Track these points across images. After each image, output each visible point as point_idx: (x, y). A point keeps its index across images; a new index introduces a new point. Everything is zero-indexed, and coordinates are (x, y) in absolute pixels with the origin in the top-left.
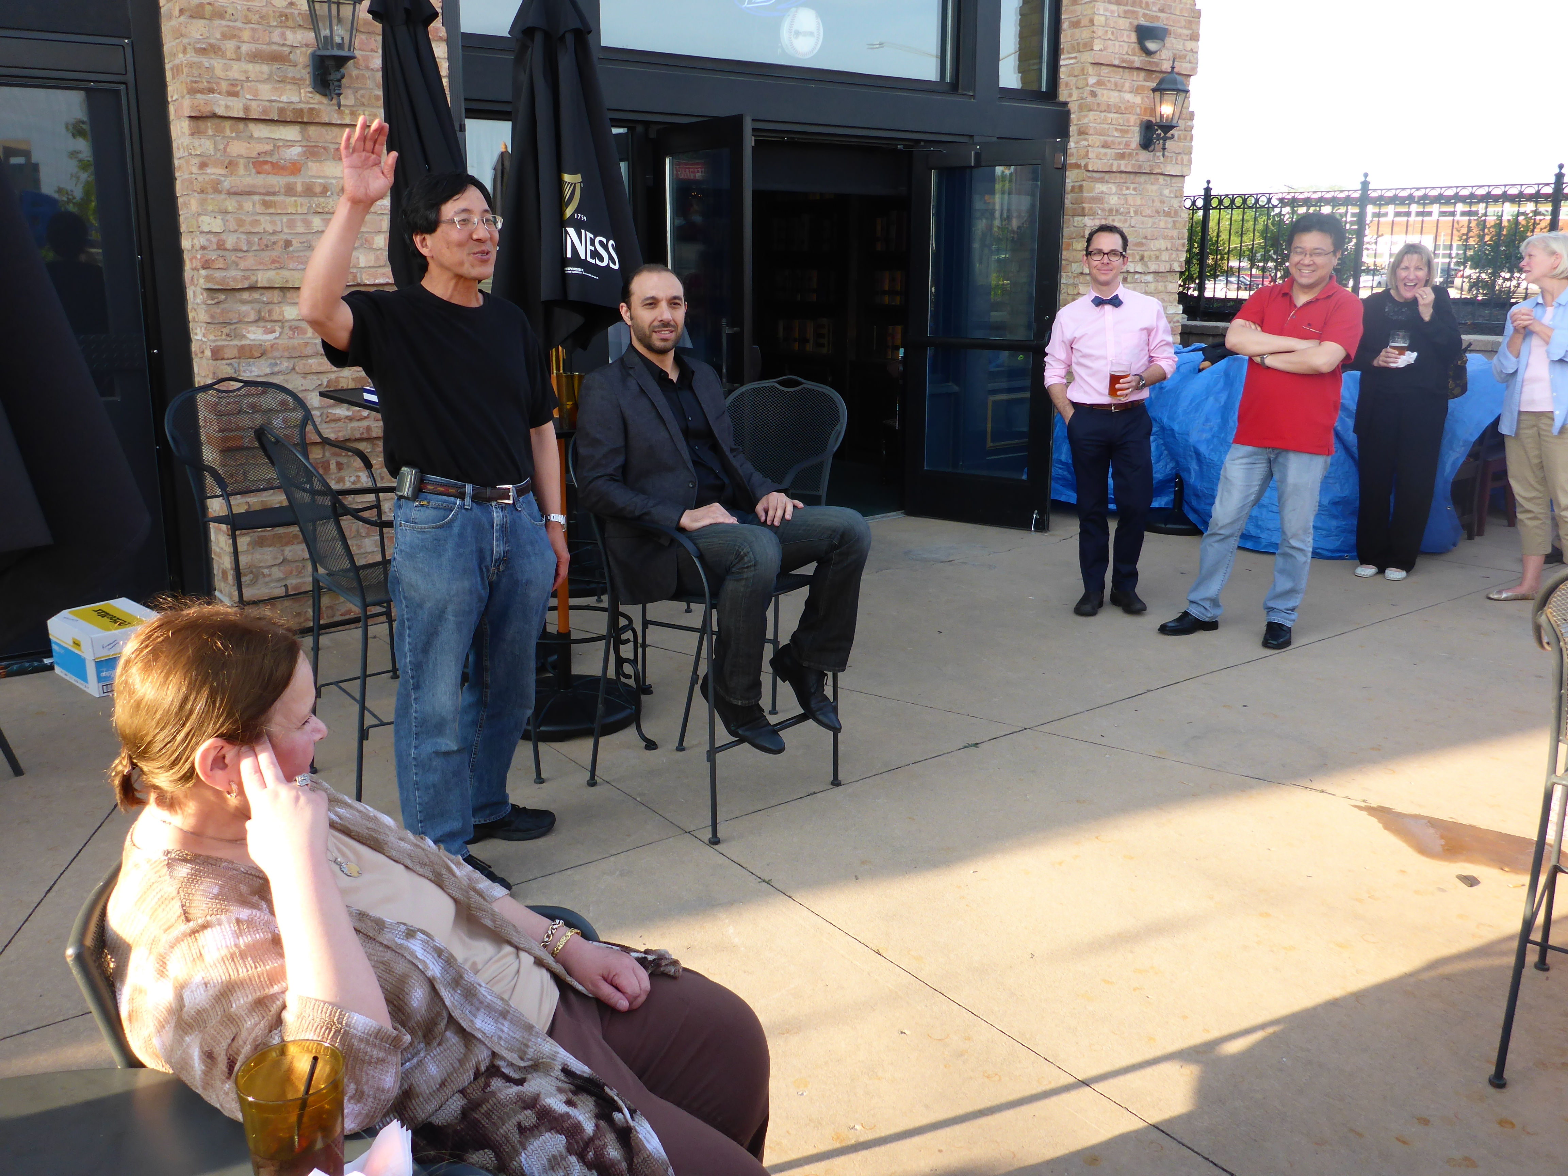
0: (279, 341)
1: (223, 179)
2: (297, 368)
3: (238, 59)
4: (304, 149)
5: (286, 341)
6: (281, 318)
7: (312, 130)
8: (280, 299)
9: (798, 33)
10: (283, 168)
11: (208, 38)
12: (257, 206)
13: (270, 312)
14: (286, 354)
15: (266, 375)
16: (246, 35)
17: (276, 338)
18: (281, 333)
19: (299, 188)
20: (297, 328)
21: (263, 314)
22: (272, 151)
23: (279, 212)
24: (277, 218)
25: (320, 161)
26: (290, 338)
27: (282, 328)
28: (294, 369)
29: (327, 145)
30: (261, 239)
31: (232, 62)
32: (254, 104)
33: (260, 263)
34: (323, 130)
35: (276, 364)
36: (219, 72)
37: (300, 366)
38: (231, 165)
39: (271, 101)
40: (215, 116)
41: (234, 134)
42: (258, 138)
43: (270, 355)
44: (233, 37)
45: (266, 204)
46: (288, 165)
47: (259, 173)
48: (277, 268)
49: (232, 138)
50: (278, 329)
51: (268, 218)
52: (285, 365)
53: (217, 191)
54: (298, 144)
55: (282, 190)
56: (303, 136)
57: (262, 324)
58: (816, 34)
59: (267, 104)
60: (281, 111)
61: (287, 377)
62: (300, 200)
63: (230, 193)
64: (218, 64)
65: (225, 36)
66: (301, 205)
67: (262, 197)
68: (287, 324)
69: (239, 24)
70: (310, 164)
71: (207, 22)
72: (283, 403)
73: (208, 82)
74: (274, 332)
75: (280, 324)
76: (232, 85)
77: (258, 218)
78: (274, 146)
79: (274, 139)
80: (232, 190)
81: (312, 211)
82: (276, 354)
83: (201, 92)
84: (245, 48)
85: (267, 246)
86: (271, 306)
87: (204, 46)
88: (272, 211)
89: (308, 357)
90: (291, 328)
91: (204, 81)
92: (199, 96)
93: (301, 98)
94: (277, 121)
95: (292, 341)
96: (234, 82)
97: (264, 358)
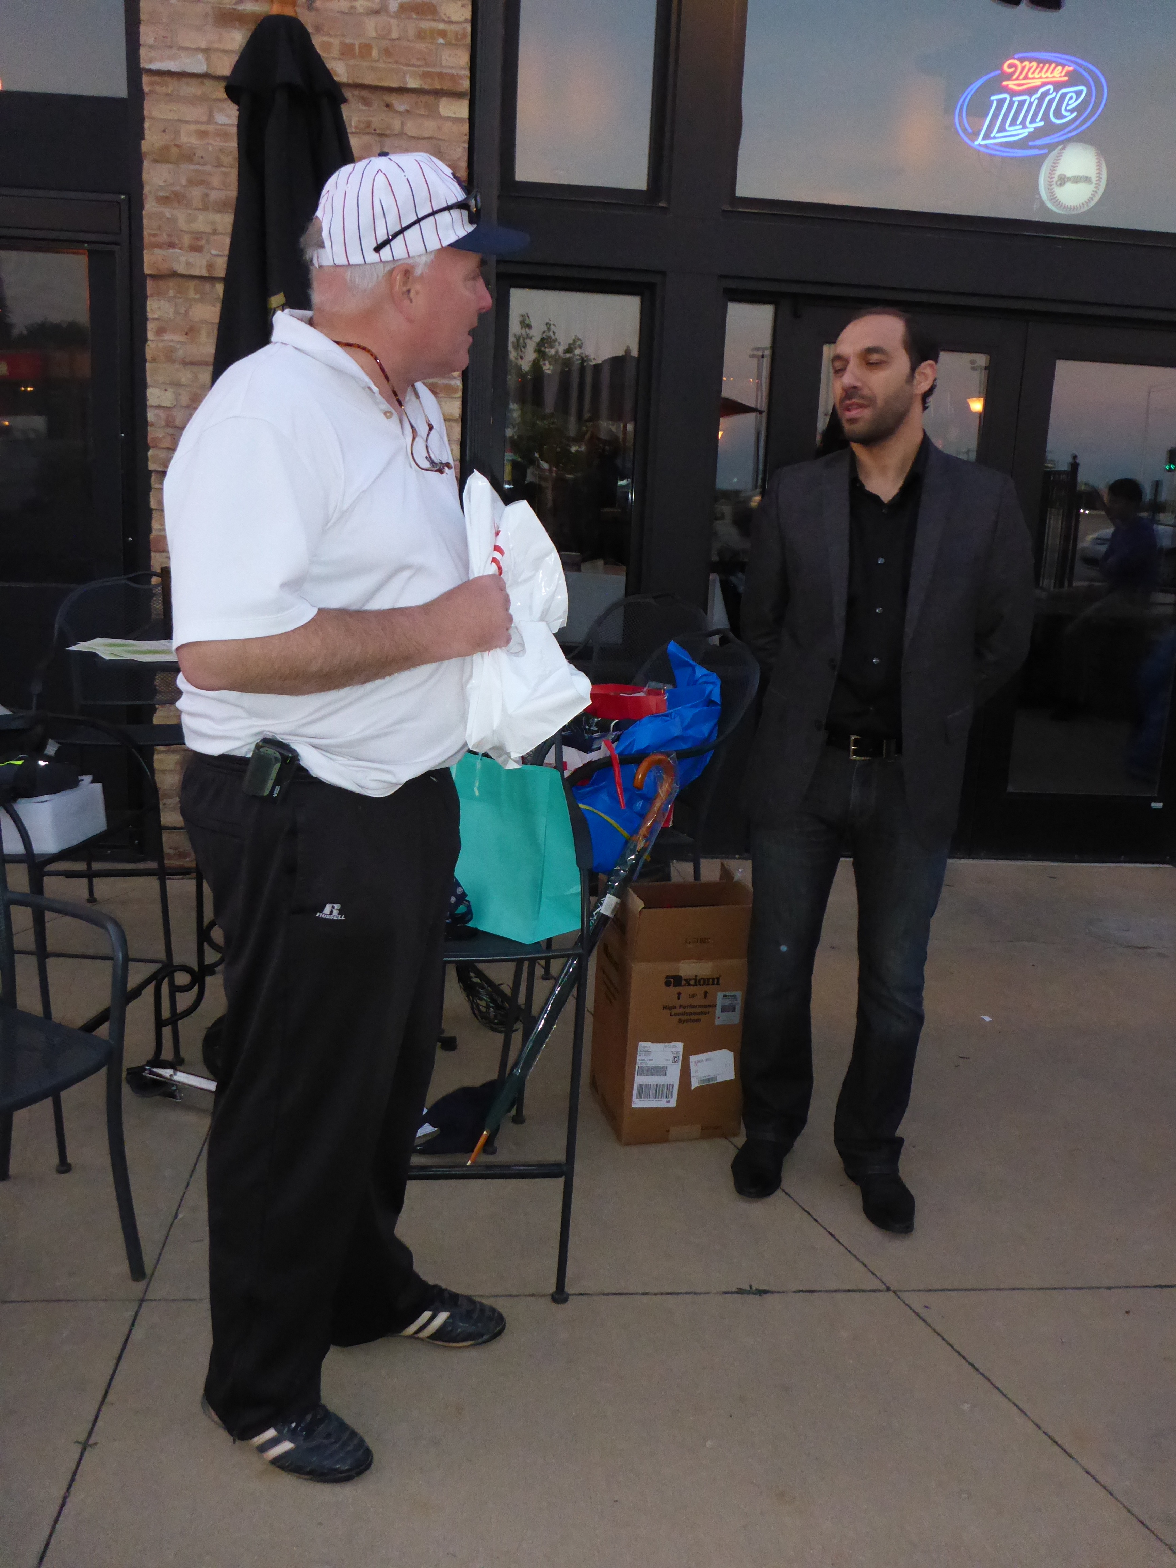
1: (178, 346)
3: (205, 208)
9: (1063, 180)
11: (172, 184)
16: (216, 181)
31: (197, 212)
32: (219, 261)
36: (182, 223)
38: (191, 331)
40: (174, 274)
41: (198, 296)
44: (202, 183)
49: (195, 300)
53: (170, 359)
58: (1094, 179)
63: (185, 363)
64: (181, 216)
65: (192, 183)
69: (208, 168)
71: (171, 166)
73: (169, 235)
76: (197, 239)
80: (188, 360)
83: (159, 246)
84: (214, 195)
87: (167, 194)
91: (164, 234)
92: (157, 251)
96: (198, 236)
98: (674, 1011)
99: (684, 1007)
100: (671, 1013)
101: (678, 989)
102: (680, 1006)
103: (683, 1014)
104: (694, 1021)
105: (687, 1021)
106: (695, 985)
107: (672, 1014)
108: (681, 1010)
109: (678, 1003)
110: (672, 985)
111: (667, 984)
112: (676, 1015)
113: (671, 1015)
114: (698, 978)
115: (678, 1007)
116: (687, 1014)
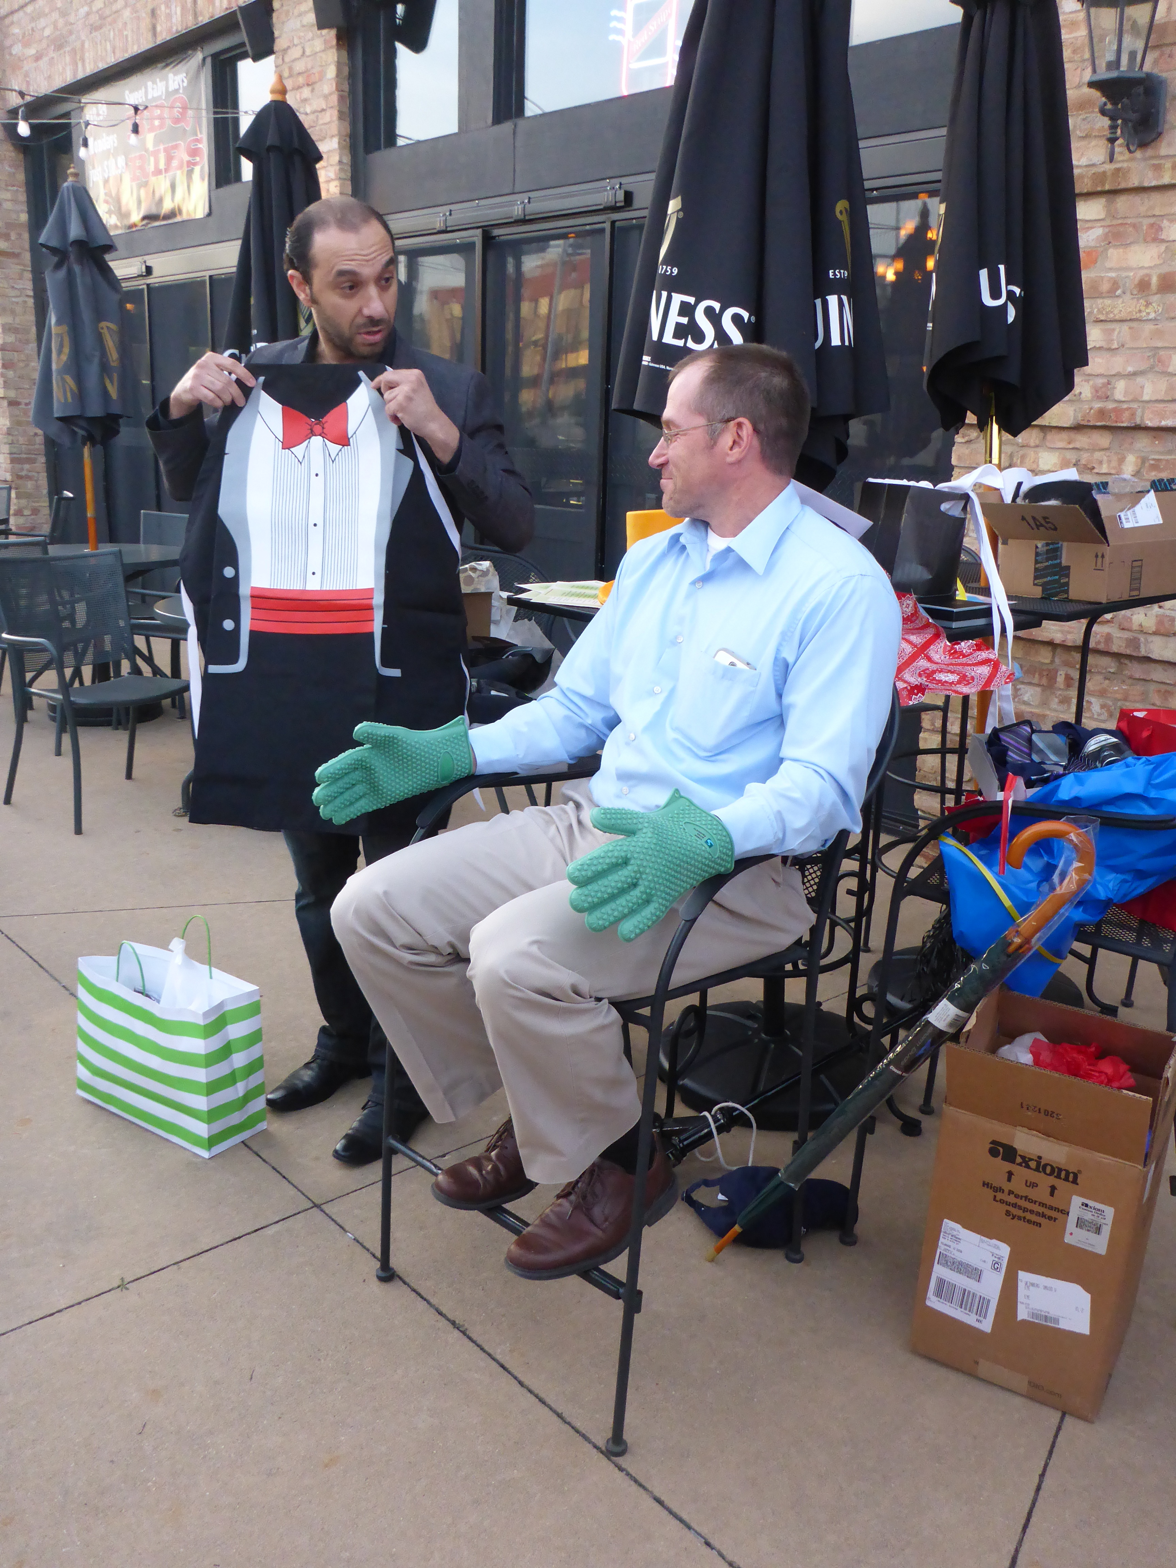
4: (1107, 230)
7: (1122, 202)
25: (1125, 246)
29: (1138, 220)
54: (1099, 224)
56: (1108, 211)
70: (1110, 251)
98: (999, 1196)
99: (1017, 1196)
100: (995, 1196)
101: (1007, 1166)
102: (1011, 1192)
103: (1015, 1205)
104: (1029, 1221)
105: (1019, 1218)
106: (1037, 1169)
107: (998, 1199)
108: (1012, 1199)
109: (1007, 1186)
110: (1000, 1157)
111: (994, 1152)
112: (1002, 1201)
113: (995, 1200)
114: (1043, 1162)
115: (1006, 1191)
116: (1020, 1208)
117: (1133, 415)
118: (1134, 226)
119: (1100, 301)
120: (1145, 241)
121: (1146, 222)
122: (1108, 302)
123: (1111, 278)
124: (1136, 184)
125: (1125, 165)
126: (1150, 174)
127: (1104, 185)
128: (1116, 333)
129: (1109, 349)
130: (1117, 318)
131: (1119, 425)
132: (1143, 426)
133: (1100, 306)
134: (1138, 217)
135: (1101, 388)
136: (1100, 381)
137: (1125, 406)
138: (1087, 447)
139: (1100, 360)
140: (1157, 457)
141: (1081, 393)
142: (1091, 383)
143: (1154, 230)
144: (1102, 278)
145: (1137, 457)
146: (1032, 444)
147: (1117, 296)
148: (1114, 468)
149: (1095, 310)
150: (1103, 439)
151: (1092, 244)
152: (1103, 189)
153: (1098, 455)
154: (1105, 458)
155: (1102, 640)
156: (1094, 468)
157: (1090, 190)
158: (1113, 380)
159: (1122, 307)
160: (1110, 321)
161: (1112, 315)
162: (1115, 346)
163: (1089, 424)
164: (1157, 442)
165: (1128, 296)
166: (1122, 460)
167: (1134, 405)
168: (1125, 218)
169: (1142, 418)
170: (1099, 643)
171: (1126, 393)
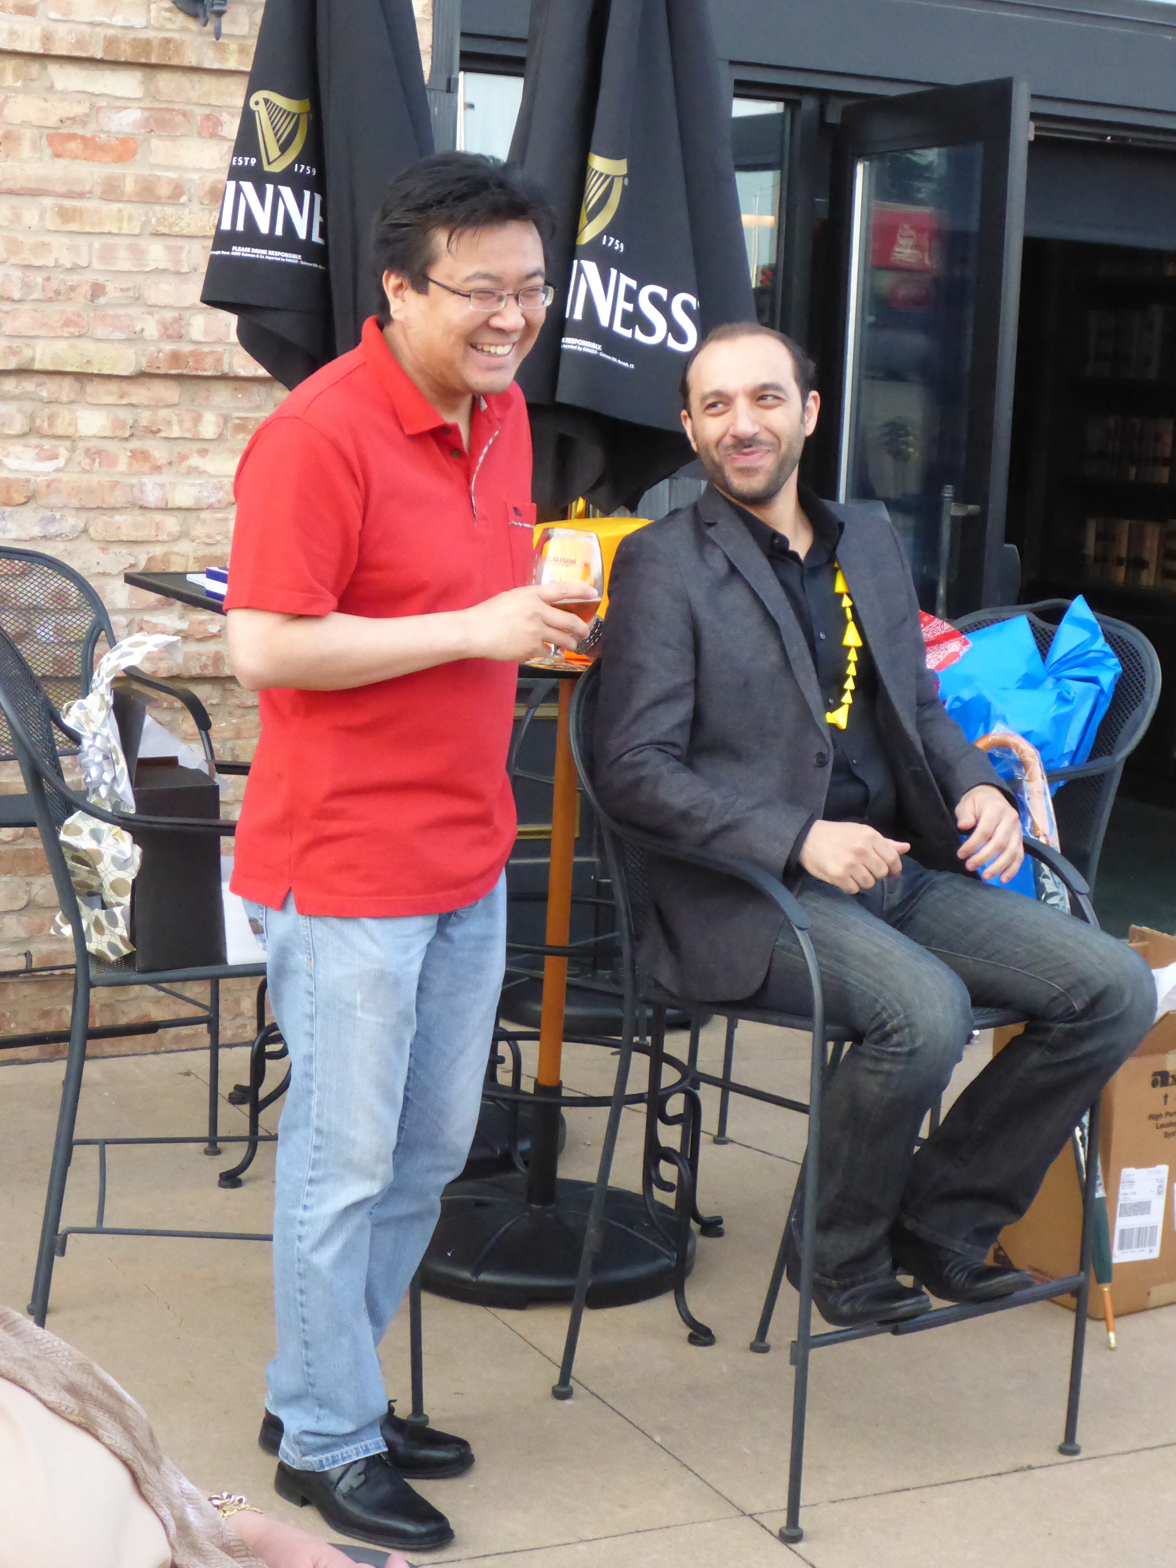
0: (64, 477)
2: (91, 530)
4: (147, 114)
5: (75, 477)
6: (70, 431)
7: (165, 81)
8: (73, 396)
10: (102, 148)
12: (48, 217)
13: (51, 418)
14: (74, 502)
15: (32, 539)
17: (58, 470)
18: (68, 460)
19: (129, 186)
20: (99, 452)
21: (38, 422)
22: (87, 115)
23: (88, 229)
24: (82, 241)
25: (174, 138)
26: (85, 471)
27: (73, 450)
28: (85, 531)
29: (189, 108)
30: (49, 279)
32: (62, 30)
33: (43, 325)
34: (184, 80)
35: (53, 520)
37: (99, 526)
38: (7, 140)
39: (92, 24)
42: (64, 94)
43: (43, 502)
45: (65, 215)
46: (114, 142)
47: (57, 155)
48: (73, 336)
50: (63, 453)
51: (65, 240)
52: (71, 522)
54: (135, 104)
55: (98, 190)
56: (147, 92)
57: (34, 441)
59: (86, 29)
60: (111, 42)
61: (70, 546)
62: (128, 208)
66: (130, 218)
67: (60, 201)
68: (81, 445)
70: (154, 142)
72: (60, 597)
74: (56, 457)
75: (68, 443)
77: (46, 238)
78: (92, 106)
79: (93, 94)
81: (150, 230)
82: (55, 500)
85: (58, 293)
86: (54, 408)
88: (74, 227)
89: (114, 509)
90: (87, 451)
93: (148, 21)
94: (101, 61)
95: (86, 477)
97: (32, 505)
98: (1161, 1122)
99: (1171, 1115)
100: (1157, 1125)
101: (1164, 1090)
102: (1167, 1115)
103: (1169, 1125)
105: (1173, 1134)
108: (1168, 1120)
109: (1164, 1110)
110: (1159, 1084)
111: (1155, 1084)
112: (1162, 1126)
113: (1157, 1128)
115: (1164, 1115)
116: (1173, 1124)
117: (219, 361)
118: (185, 114)
119: (158, 208)
120: (200, 134)
121: (199, 111)
122: (169, 210)
123: (170, 181)
124: (194, 63)
125: (176, 36)
126: (211, 54)
127: (148, 56)
128: (185, 253)
129: (178, 273)
130: (185, 232)
131: (200, 373)
132: (232, 375)
133: (159, 215)
134: (188, 102)
135: (171, 324)
136: (169, 315)
137: (207, 349)
138: (146, 403)
139: (164, 287)
140: (243, 415)
141: (142, 330)
142: (157, 317)
143: (210, 124)
144: (159, 178)
145: (218, 416)
146: (64, 399)
147: (183, 204)
148: (188, 430)
149: (153, 220)
150: (169, 392)
151: (128, 130)
152: (148, 61)
153: (163, 413)
154: (175, 419)
155: (209, 663)
156: (159, 430)
157: (130, 60)
158: (187, 315)
159: (191, 219)
160: (176, 236)
161: (176, 229)
162: (185, 269)
163: (159, 372)
164: (240, 396)
165: (195, 206)
166: (197, 420)
167: (219, 348)
168: (171, 102)
169: (231, 365)
170: (205, 666)
171: (206, 333)
